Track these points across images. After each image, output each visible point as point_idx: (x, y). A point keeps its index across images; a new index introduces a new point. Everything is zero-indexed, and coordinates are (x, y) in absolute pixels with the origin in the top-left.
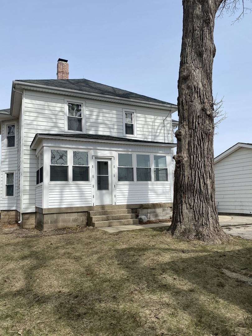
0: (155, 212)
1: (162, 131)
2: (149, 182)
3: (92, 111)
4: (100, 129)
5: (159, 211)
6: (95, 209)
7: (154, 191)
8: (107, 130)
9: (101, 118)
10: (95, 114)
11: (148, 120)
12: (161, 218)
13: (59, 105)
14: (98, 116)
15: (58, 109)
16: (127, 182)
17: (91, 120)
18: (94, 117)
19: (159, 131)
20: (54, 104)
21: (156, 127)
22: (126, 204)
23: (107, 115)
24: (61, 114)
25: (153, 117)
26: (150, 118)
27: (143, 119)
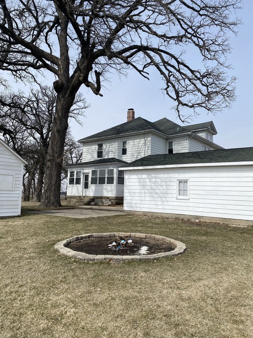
0: (101, 201)
1: (144, 149)
2: (104, 185)
3: (107, 146)
4: (110, 155)
5: (104, 200)
6: (81, 197)
7: (106, 189)
8: (113, 154)
9: (110, 149)
10: (108, 147)
11: (135, 143)
12: (105, 205)
13: (94, 146)
14: (109, 148)
15: (94, 149)
16: (94, 185)
17: (106, 151)
18: (107, 149)
19: (141, 149)
20: (92, 147)
21: (140, 147)
22: (93, 196)
23: (113, 146)
24: (95, 151)
25: (138, 140)
26: (137, 141)
27: (133, 143)
